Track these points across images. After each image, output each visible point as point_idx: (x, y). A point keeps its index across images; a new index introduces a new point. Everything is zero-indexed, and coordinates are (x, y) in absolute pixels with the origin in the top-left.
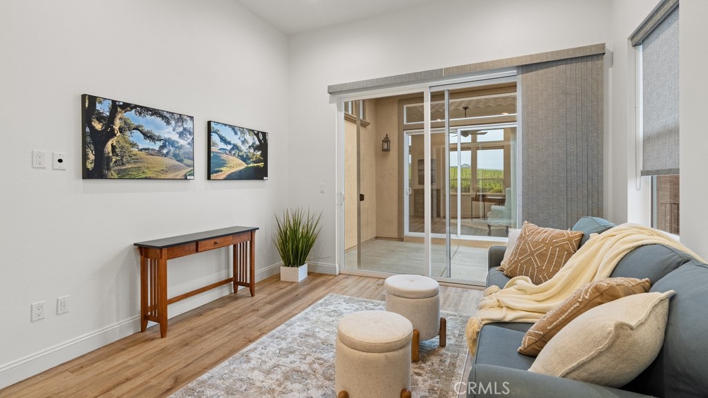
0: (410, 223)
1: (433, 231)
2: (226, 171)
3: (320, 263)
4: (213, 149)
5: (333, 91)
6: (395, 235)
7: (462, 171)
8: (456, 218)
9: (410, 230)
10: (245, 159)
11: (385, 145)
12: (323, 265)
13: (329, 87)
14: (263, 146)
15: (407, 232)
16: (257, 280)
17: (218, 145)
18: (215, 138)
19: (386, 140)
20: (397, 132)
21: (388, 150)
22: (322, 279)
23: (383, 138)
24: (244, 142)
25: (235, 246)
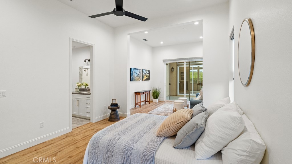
0: (179, 92)
1: (186, 94)
2: (145, 79)
3: (160, 99)
4: (143, 75)
5: (164, 61)
6: (175, 94)
7: (194, 73)
8: (192, 90)
9: (179, 93)
10: (147, 76)
11: (172, 70)
12: (161, 99)
13: (163, 60)
14: (149, 73)
15: (178, 94)
16: (150, 101)
17: (144, 74)
18: (143, 72)
19: (173, 68)
20: (175, 66)
21: (173, 71)
22: (161, 102)
23: (172, 68)
24: (147, 73)
25: (146, 94)
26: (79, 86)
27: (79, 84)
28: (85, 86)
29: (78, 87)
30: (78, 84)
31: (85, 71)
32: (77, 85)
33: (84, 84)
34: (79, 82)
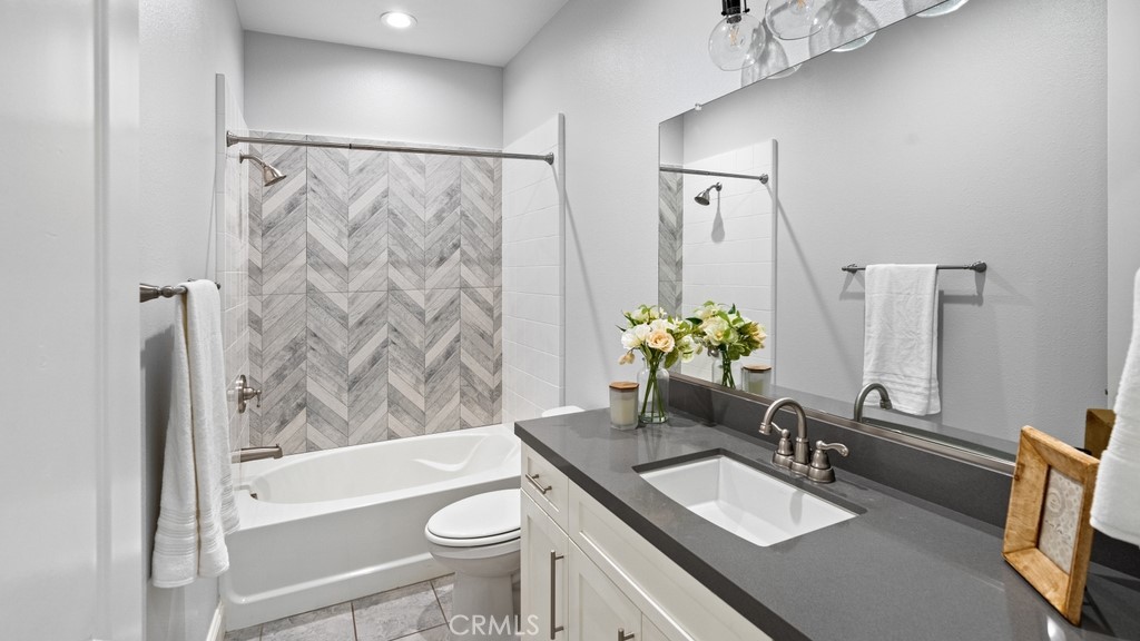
26: (654, 355)
27: (658, 332)
28: (725, 352)
29: (638, 373)
30: (642, 332)
31: (702, 200)
32: (629, 339)
33: (713, 329)
34: (653, 299)
